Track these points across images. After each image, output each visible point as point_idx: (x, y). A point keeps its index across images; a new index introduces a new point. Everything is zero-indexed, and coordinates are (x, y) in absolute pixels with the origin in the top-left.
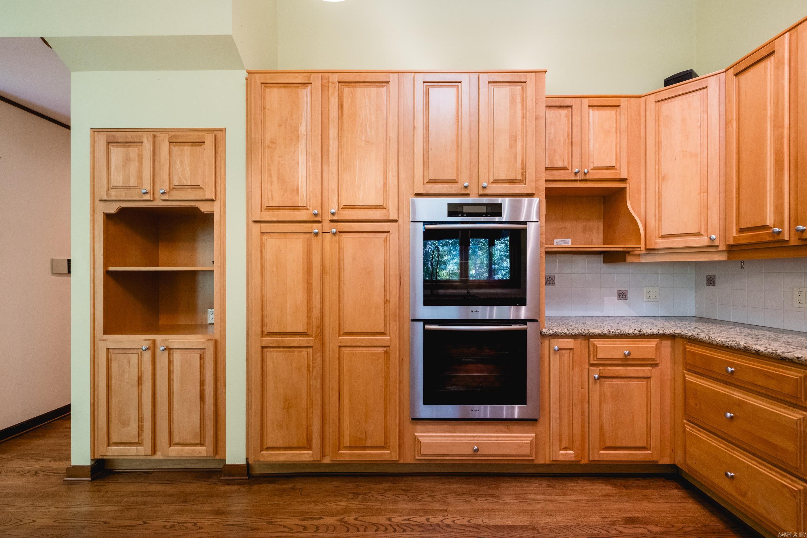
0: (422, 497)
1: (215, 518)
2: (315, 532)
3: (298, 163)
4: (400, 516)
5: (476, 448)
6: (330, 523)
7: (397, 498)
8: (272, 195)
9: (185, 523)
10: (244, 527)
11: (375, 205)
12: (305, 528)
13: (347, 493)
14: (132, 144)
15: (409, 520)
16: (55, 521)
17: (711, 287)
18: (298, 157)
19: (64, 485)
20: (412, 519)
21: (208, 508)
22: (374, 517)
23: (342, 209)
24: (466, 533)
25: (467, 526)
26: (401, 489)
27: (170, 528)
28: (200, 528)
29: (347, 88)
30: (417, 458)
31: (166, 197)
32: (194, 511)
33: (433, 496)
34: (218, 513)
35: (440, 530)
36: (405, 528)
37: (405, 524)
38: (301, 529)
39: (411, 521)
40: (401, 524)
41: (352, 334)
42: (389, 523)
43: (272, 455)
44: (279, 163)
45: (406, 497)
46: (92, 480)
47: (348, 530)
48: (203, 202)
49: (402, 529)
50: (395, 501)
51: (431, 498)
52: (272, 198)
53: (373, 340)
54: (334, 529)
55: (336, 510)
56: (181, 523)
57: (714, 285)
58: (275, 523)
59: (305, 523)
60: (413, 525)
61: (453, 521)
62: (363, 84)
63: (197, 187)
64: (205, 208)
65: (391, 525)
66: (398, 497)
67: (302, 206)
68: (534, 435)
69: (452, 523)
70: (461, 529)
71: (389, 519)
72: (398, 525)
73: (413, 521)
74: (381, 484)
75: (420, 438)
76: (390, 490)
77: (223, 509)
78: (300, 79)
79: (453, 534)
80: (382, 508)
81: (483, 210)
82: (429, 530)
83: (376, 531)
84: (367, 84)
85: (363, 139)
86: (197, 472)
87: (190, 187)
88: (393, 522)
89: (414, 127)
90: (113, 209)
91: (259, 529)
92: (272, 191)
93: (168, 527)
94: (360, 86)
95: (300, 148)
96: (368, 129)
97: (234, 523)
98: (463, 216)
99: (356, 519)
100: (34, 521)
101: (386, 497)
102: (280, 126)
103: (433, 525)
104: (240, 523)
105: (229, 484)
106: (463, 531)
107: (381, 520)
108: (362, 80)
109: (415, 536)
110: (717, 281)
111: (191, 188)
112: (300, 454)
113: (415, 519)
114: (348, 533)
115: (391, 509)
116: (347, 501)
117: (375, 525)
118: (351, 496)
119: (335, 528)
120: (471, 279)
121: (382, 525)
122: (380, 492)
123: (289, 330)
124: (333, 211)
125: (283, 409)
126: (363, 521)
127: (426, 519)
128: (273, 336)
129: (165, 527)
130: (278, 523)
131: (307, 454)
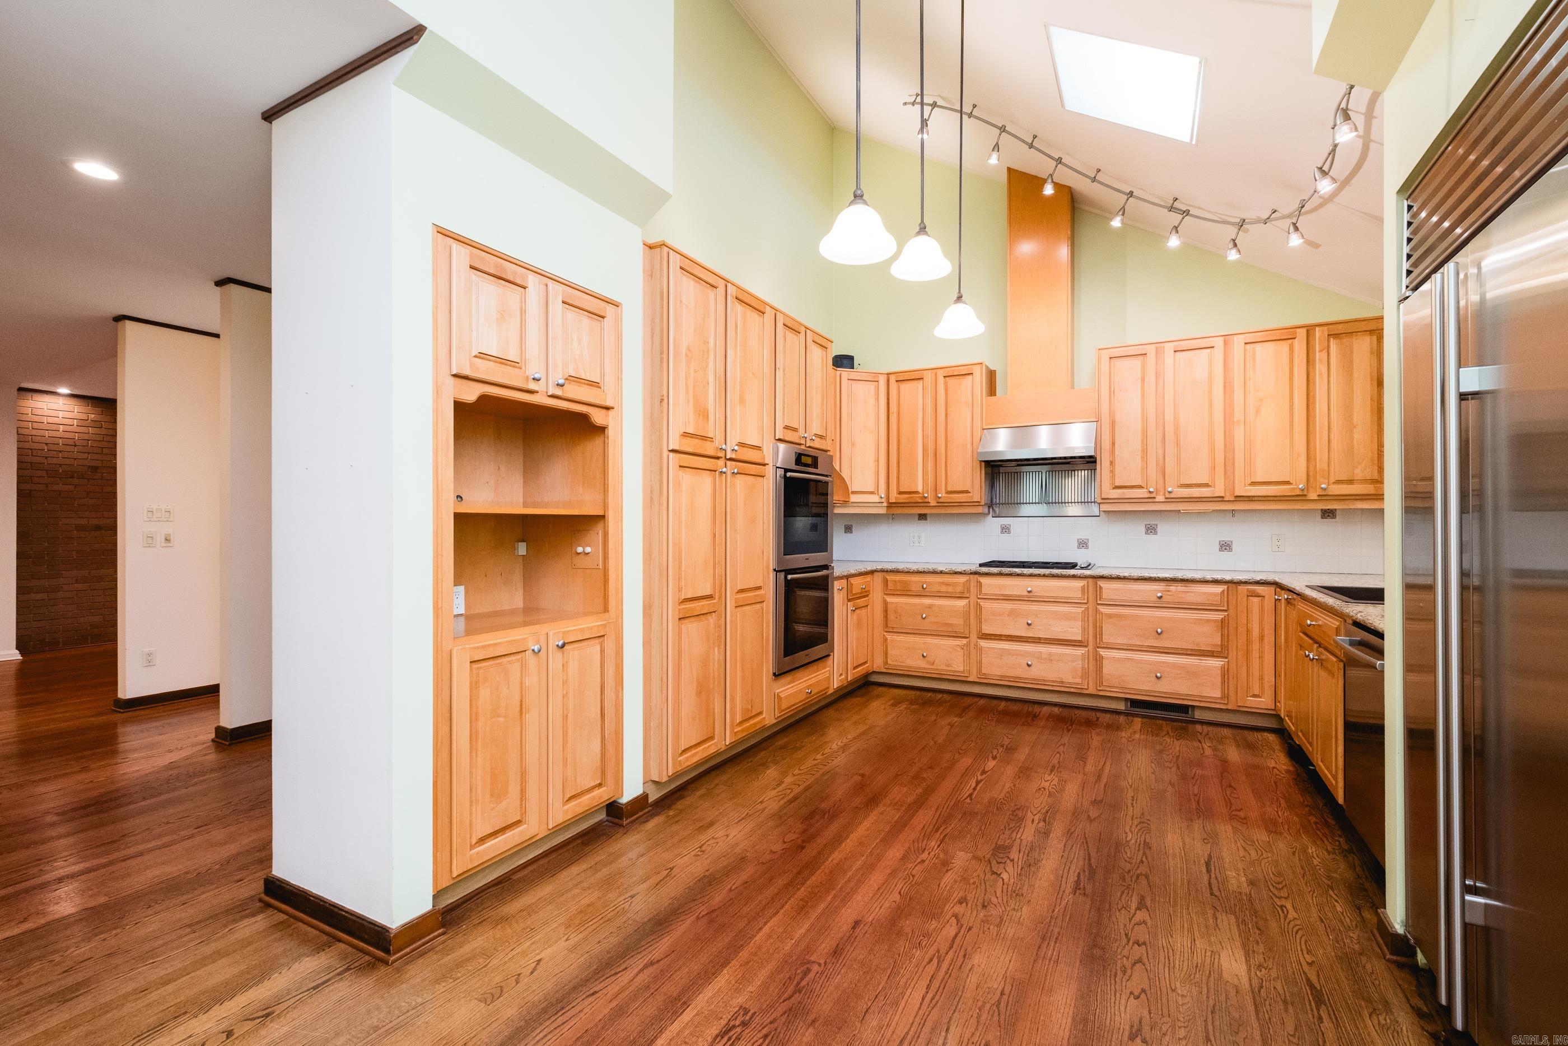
5: (808, 691)
8: (688, 418)
11: (756, 445)
14: (510, 285)
16: (567, 940)
17: (849, 535)
30: (777, 715)
31: (559, 392)
43: (686, 760)
48: (596, 409)
52: (688, 422)
53: (755, 596)
57: (851, 532)
63: (594, 384)
64: (598, 417)
67: (709, 436)
75: (780, 694)
87: (586, 382)
90: (471, 394)
92: (688, 413)
100: (539, 961)
110: (853, 529)
123: (699, 593)
128: (687, 603)
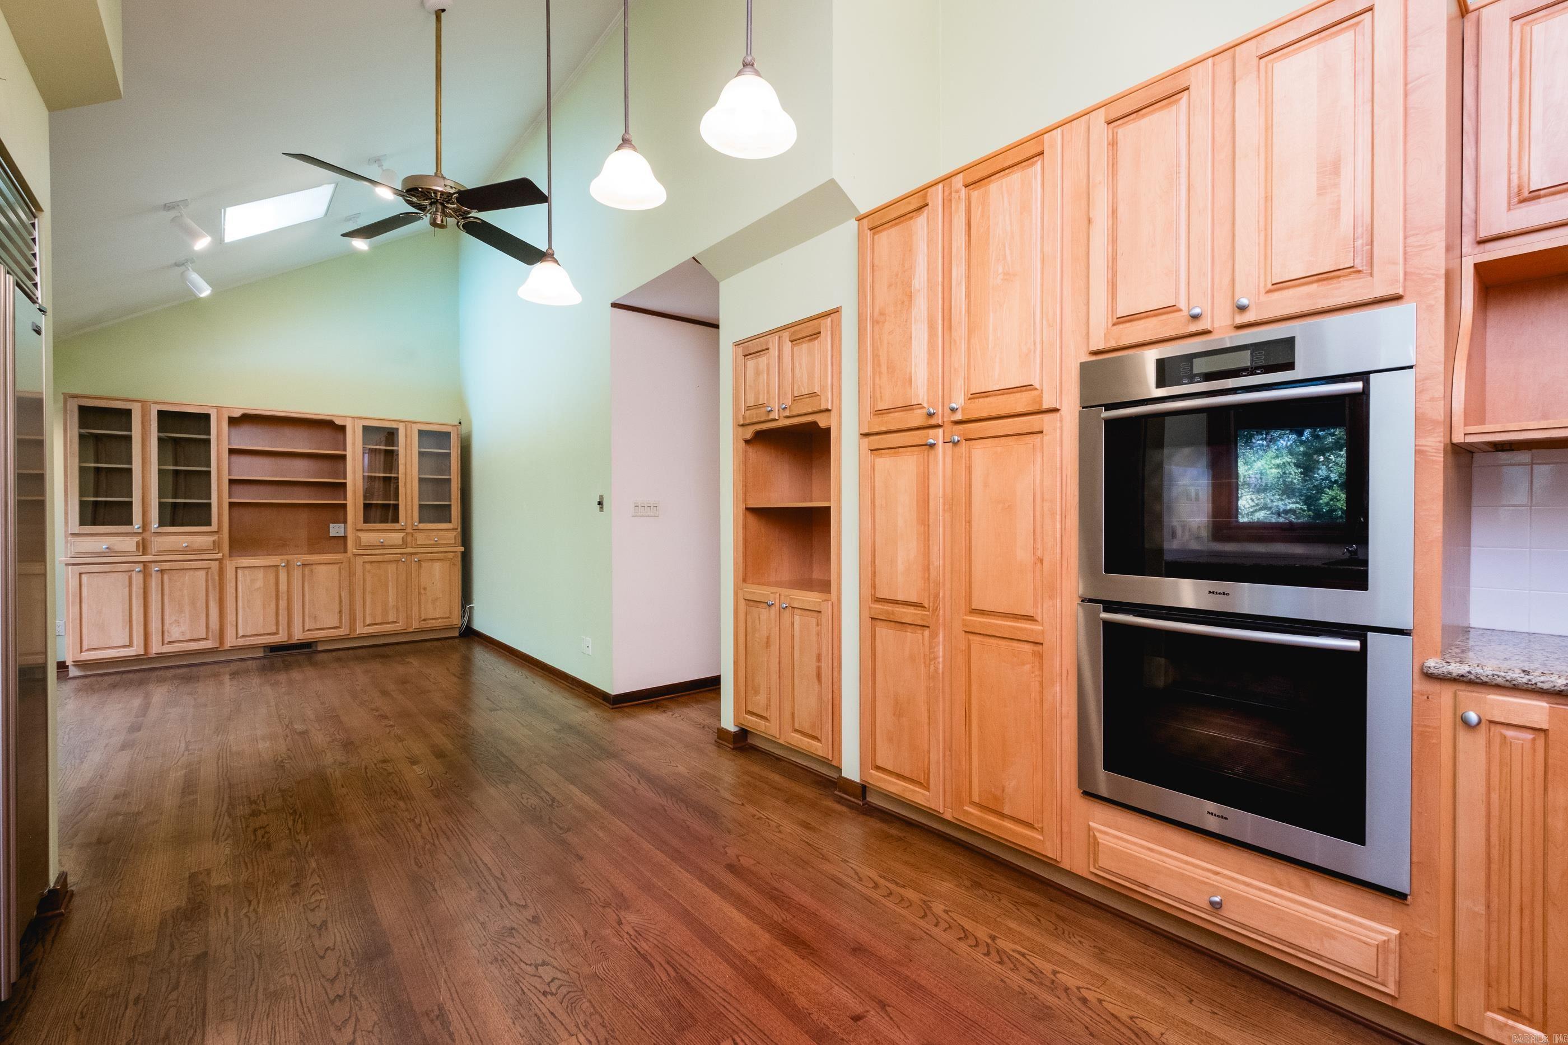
0: (1080, 942)
1: (799, 830)
2: (883, 896)
3: (911, 337)
4: (1015, 943)
5: (1217, 899)
6: (909, 897)
7: (1036, 921)
8: (881, 393)
9: (772, 820)
10: (817, 851)
11: (1018, 386)
12: (876, 886)
13: (965, 877)
14: (761, 353)
15: (1023, 955)
18: (911, 328)
19: (714, 745)
20: (1028, 957)
21: (801, 816)
22: (975, 923)
23: (970, 401)
24: (1106, 1028)
25: (1119, 1020)
26: (1055, 913)
27: (758, 819)
28: (780, 832)
29: (976, 192)
30: (1092, 869)
32: (787, 814)
33: (1105, 950)
34: (806, 826)
35: (1063, 995)
36: (1006, 959)
37: (1012, 956)
38: (872, 885)
39: (1025, 958)
40: (1005, 952)
41: (983, 614)
42: (989, 941)
43: (881, 779)
44: (888, 343)
45: (1052, 927)
46: (733, 749)
47: (925, 916)
48: (821, 414)
49: (1001, 958)
50: (1030, 923)
51: (1097, 951)
52: (881, 397)
53: (1014, 628)
54: (907, 907)
55: (930, 888)
56: (769, 819)
58: (850, 865)
59: (882, 881)
60: (1023, 964)
61: (1100, 1001)
62: (1002, 173)
64: (822, 422)
65: (988, 945)
66: (1039, 920)
67: (916, 403)
68: (1397, 932)
69: (1095, 1001)
70: (1102, 1017)
71: (993, 938)
72: (998, 952)
73: (1028, 960)
74: (1029, 890)
75: (1097, 834)
76: (1035, 905)
77: (813, 824)
78: (915, 203)
79: (1081, 1015)
80: (998, 919)
81: (1245, 359)
82: (1042, 984)
83: (960, 939)
84: (1007, 171)
85: (1000, 270)
86: (821, 776)
87: (807, 396)
88: (996, 944)
89: (1089, 220)
91: (829, 861)
92: (880, 387)
93: (756, 817)
94: (996, 179)
95: (913, 313)
96: (1008, 252)
97: (810, 842)
98: (1192, 382)
99: (946, 912)
101: (1018, 910)
102: (890, 286)
103: (1058, 984)
104: (817, 845)
105: (839, 802)
106: (1102, 1021)
107: (982, 932)
108: (998, 168)
109: (1011, 977)
111: (809, 397)
112: (914, 791)
113: (1032, 959)
114: (921, 921)
115: (1010, 929)
116: (956, 886)
117: (964, 932)
118: (968, 883)
119: (911, 905)
120: (1243, 519)
121: (976, 938)
122: (1016, 900)
123: (900, 597)
124: (954, 405)
125: (894, 715)
126: (953, 919)
127: (1054, 971)
128: (883, 603)
129: (754, 816)
130: (852, 865)
131: (923, 795)
